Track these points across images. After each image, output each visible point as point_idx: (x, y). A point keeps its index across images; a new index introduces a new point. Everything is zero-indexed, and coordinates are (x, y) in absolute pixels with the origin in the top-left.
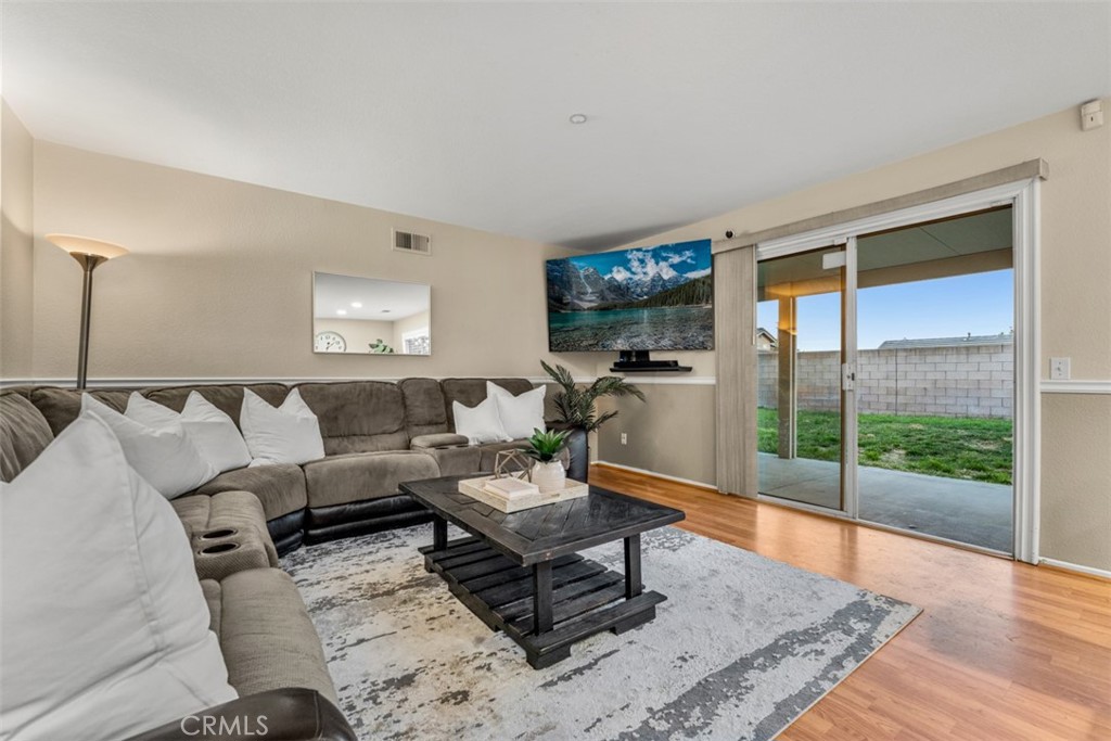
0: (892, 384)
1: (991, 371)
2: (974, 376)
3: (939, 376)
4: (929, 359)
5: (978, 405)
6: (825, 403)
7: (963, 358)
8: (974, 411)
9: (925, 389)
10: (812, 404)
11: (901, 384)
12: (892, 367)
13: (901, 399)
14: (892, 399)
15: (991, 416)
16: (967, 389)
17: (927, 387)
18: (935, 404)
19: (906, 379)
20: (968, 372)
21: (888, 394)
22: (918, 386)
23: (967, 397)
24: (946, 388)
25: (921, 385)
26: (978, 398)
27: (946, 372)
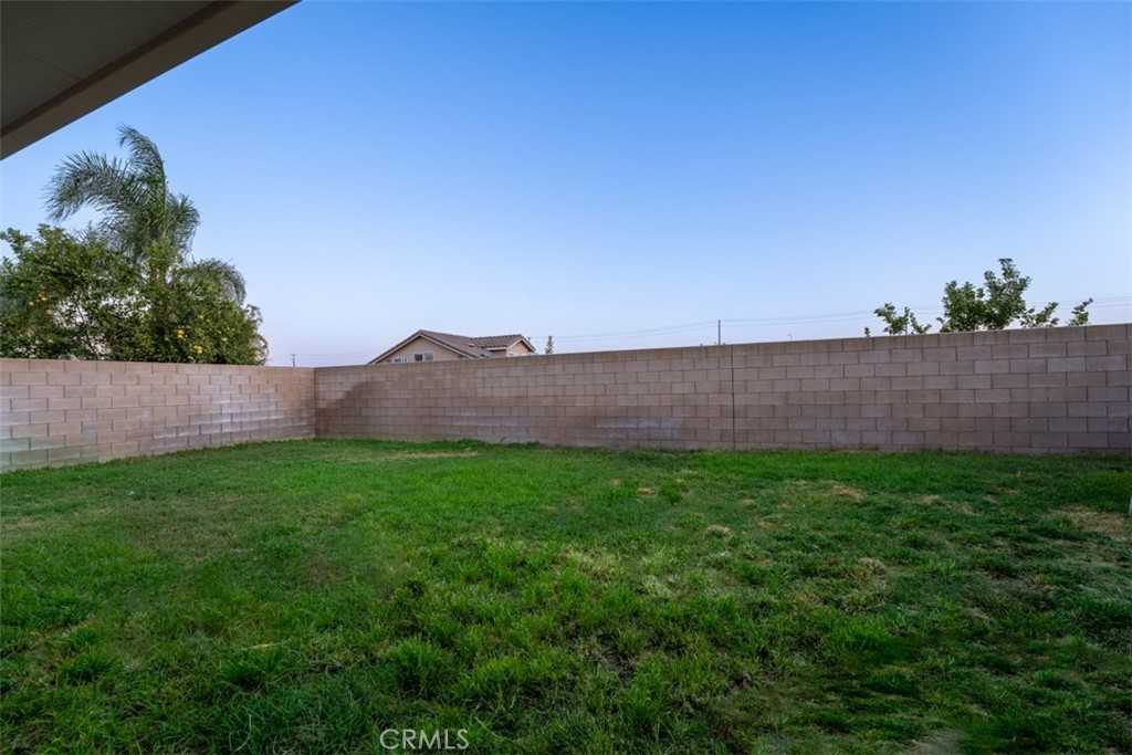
0: (726, 401)
1: (860, 378)
2: (838, 387)
3: (792, 387)
4: (778, 360)
5: (845, 429)
6: (632, 434)
8: (840, 439)
9: (773, 406)
10: (612, 435)
11: (740, 400)
12: (726, 375)
13: (740, 424)
14: (727, 425)
15: (862, 446)
16: (830, 405)
17: (776, 403)
18: (788, 429)
19: (746, 392)
20: (830, 379)
21: (721, 417)
22: (763, 403)
23: (830, 417)
24: (801, 406)
25: (767, 402)
26: (845, 418)
27: (801, 379)
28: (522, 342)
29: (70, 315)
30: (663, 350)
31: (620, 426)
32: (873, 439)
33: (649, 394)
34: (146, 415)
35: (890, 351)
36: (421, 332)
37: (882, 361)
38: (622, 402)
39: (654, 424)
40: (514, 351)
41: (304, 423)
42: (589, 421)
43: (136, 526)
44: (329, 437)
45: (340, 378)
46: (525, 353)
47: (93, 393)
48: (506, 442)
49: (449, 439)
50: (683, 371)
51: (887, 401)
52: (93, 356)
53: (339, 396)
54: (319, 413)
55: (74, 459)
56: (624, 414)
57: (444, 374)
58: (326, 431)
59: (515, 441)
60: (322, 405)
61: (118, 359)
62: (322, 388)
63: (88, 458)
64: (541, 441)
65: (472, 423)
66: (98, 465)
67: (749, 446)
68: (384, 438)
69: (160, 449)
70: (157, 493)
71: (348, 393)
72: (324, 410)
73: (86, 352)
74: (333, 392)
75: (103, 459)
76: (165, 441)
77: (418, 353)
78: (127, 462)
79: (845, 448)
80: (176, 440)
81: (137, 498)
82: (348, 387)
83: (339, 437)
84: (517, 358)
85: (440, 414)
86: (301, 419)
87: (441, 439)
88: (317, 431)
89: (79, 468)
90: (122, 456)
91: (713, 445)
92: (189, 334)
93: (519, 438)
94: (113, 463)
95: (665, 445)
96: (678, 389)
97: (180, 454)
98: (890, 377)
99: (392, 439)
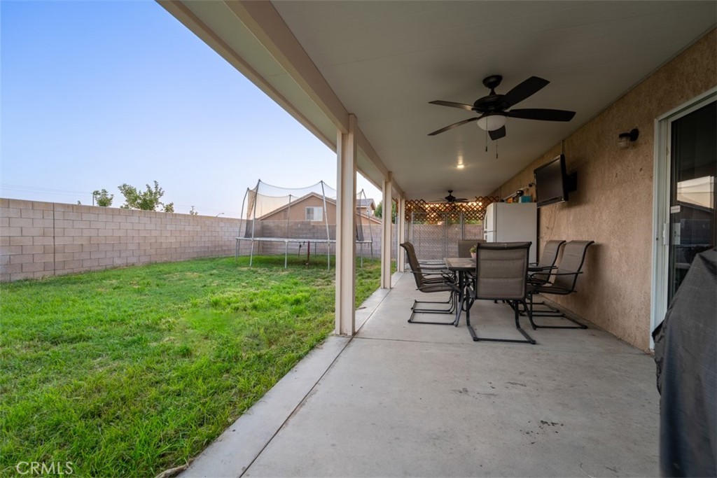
0: (50, 242)
3: (93, 233)
4: (85, 217)
5: (120, 257)
9: (82, 245)
11: (59, 242)
12: (49, 223)
13: (59, 258)
14: (49, 258)
16: (113, 244)
17: (83, 243)
18: (90, 259)
19: (63, 236)
20: (113, 229)
22: (75, 243)
23: (113, 250)
24: (98, 244)
25: (78, 242)
26: (120, 251)
27: (98, 229)
32: (132, 260)
51: (137, 241)
67: (66, 272)
91: (38, 275)
98: (139, 230)
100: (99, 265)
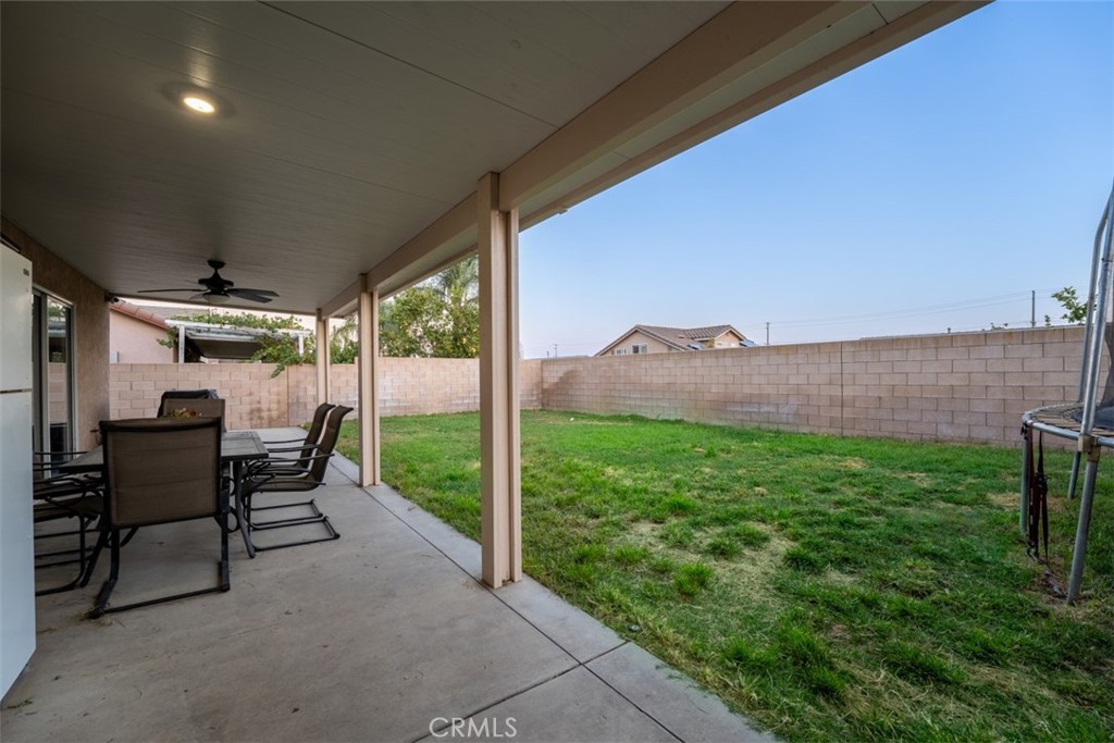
0: (836, 391)
1: (970, 373)
2: (946, 381)
3: (898, 380)
4: (885, 356)
5: (953, 423)
6: (755, 417)
7: (930, 354)
8: (946, 431)
9: (880, 398)
10: (739, 417)
11: (848, 392)
12: (835, 368)
13: (848, 413)
14: (836, 412)
15: (970, 440)
16: (937, 399)
17: (882, 395)
18: (893, 420)
19: (854, 384)
20: (937, 373)
21: (831, 406)
22: (870, 394)
23: (937, 410)
24: (907, 398)
25: (874, 393)
26: (953, 412)
27: (907, 374)
28: (731, 332)
29: (415, 331)
30: (781, 346)
31: (745, 409)
32: (982, 433)
33: (769, 384)
34: (448, 389)
35: (1004, 345)
36: (637, 327)
37: (995, 356)
38: (747, 390)
39: (772, 409)
40: (724, 342)
41: (535, 398)
42: (722, 404)
43: (435, 441)
44: (549, 408)
45: (556, 367)
46: (735, 344)
47: (424, 376)
48: (660, 418)
49: (622, 414)
50: (798, 365)
51: (1000, 396)
52: (424, 355)
53: (556, 380)
54: (544, 391)
55: (416, 412)
56: (748, 400)
57: (620, 365)
58: (548, 405)
59: (666, 418)
60: (546, 386)
61: (436, 356)
62: (546, 374)
63: (422, 412)
64: (686, 419)
65: (638, 403)
66: (427, 416)
67: (856, 433)
68: (582, 412)
69: (454, 410)
70: (447, 429)
71: (561, 378)
72: (547, 390)
73: (421, 353)
74: (553, 376)
75: (429, 413)
76: (457, 404)
77: (635, 345)
78: (440, 415)
79: (952, 440)
80: (462, 404)
81: (440, 431)
82: (561, 374)
83: (555, 409)
84: (725, 350)
85: (617, 395)
86: (532, 395)
87: (617, 414)
88: (543, 405)
89: (418, 417)
90: (437, 412)
91: (823, 430)
92: (469, 340)
93: (669, 415)
94: (433, 415)
95: (781, 427)
96: (793, 380)
97: (464, 413)
98: (1004, 373)
99: (587, 412)
100: (908, 433)
